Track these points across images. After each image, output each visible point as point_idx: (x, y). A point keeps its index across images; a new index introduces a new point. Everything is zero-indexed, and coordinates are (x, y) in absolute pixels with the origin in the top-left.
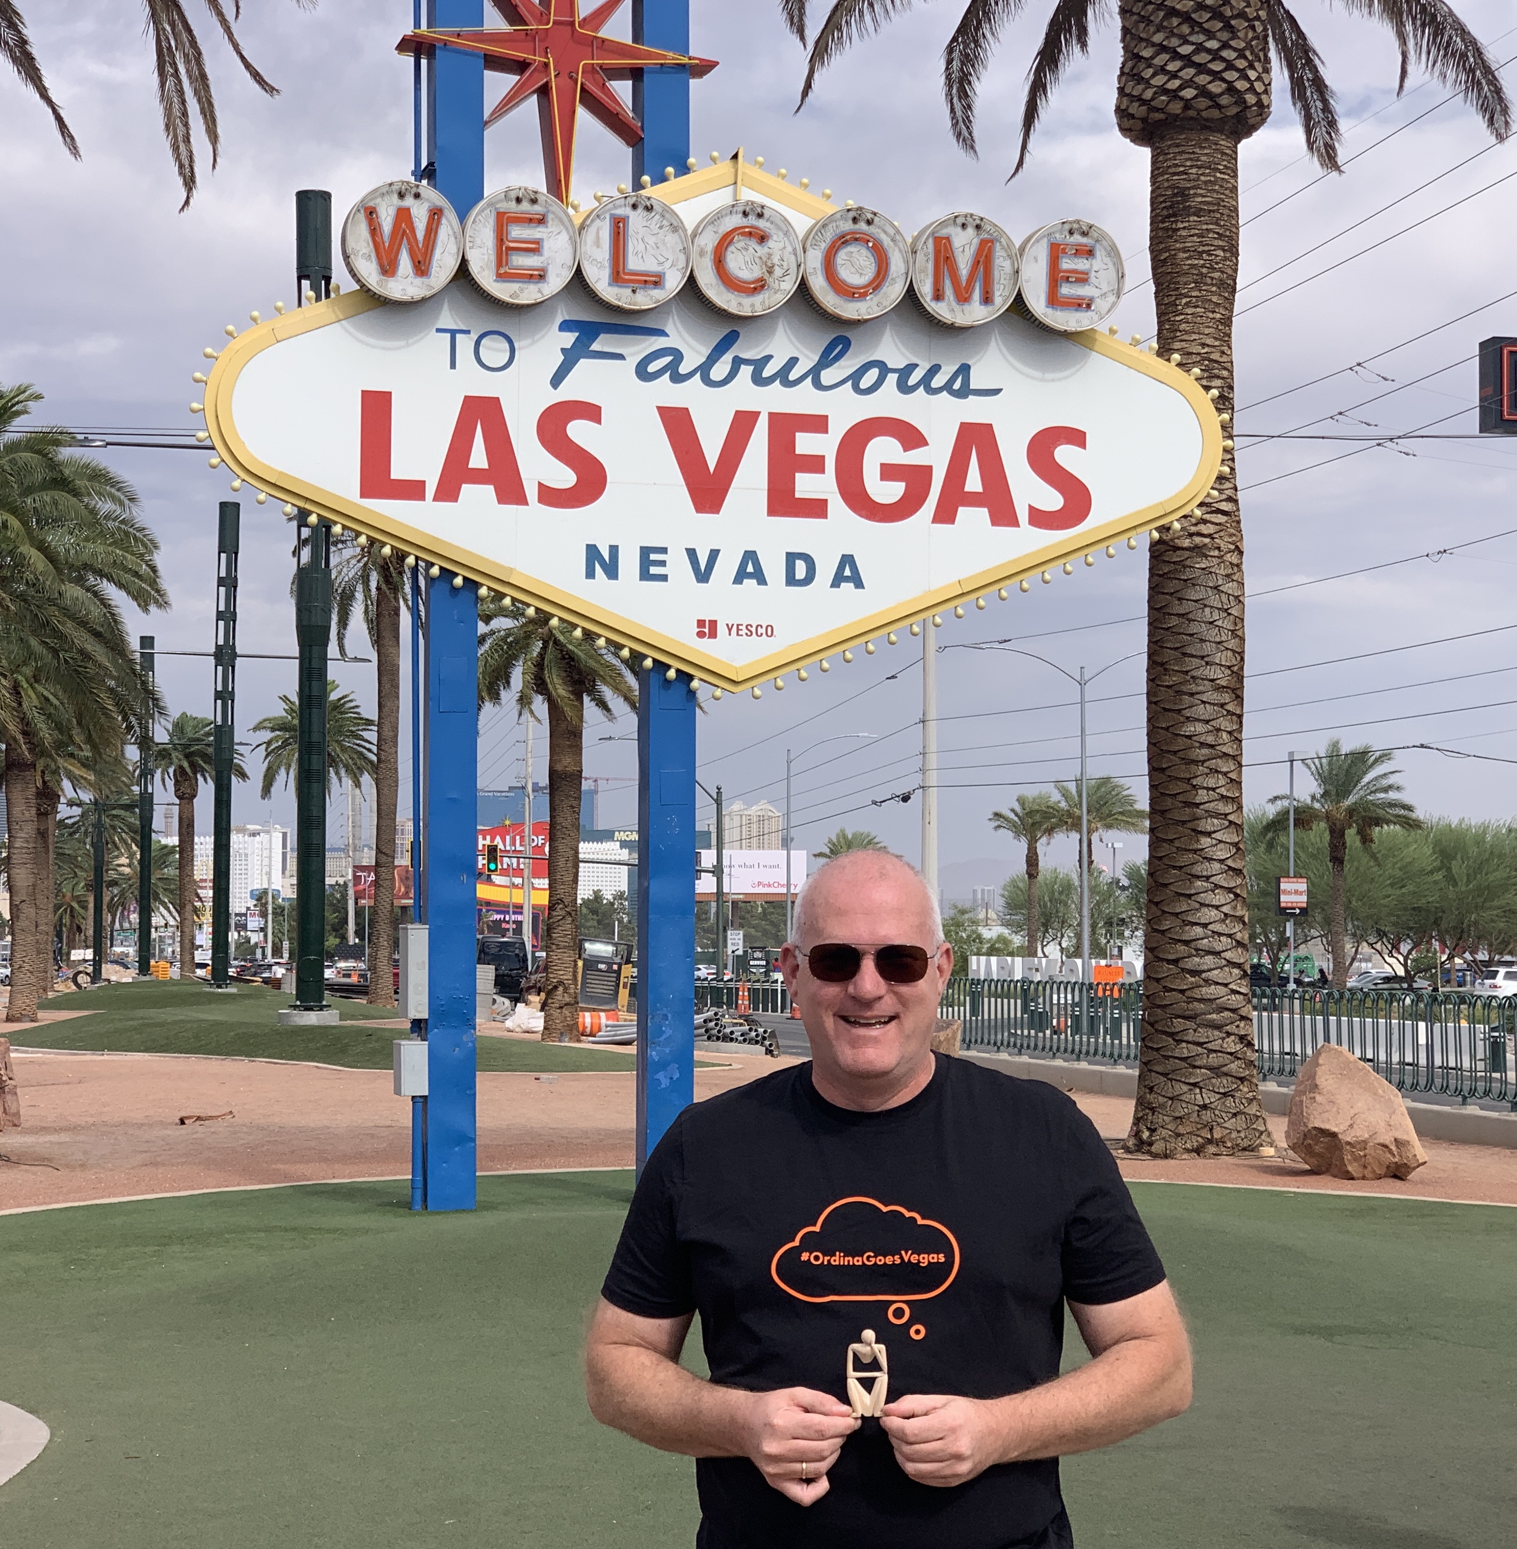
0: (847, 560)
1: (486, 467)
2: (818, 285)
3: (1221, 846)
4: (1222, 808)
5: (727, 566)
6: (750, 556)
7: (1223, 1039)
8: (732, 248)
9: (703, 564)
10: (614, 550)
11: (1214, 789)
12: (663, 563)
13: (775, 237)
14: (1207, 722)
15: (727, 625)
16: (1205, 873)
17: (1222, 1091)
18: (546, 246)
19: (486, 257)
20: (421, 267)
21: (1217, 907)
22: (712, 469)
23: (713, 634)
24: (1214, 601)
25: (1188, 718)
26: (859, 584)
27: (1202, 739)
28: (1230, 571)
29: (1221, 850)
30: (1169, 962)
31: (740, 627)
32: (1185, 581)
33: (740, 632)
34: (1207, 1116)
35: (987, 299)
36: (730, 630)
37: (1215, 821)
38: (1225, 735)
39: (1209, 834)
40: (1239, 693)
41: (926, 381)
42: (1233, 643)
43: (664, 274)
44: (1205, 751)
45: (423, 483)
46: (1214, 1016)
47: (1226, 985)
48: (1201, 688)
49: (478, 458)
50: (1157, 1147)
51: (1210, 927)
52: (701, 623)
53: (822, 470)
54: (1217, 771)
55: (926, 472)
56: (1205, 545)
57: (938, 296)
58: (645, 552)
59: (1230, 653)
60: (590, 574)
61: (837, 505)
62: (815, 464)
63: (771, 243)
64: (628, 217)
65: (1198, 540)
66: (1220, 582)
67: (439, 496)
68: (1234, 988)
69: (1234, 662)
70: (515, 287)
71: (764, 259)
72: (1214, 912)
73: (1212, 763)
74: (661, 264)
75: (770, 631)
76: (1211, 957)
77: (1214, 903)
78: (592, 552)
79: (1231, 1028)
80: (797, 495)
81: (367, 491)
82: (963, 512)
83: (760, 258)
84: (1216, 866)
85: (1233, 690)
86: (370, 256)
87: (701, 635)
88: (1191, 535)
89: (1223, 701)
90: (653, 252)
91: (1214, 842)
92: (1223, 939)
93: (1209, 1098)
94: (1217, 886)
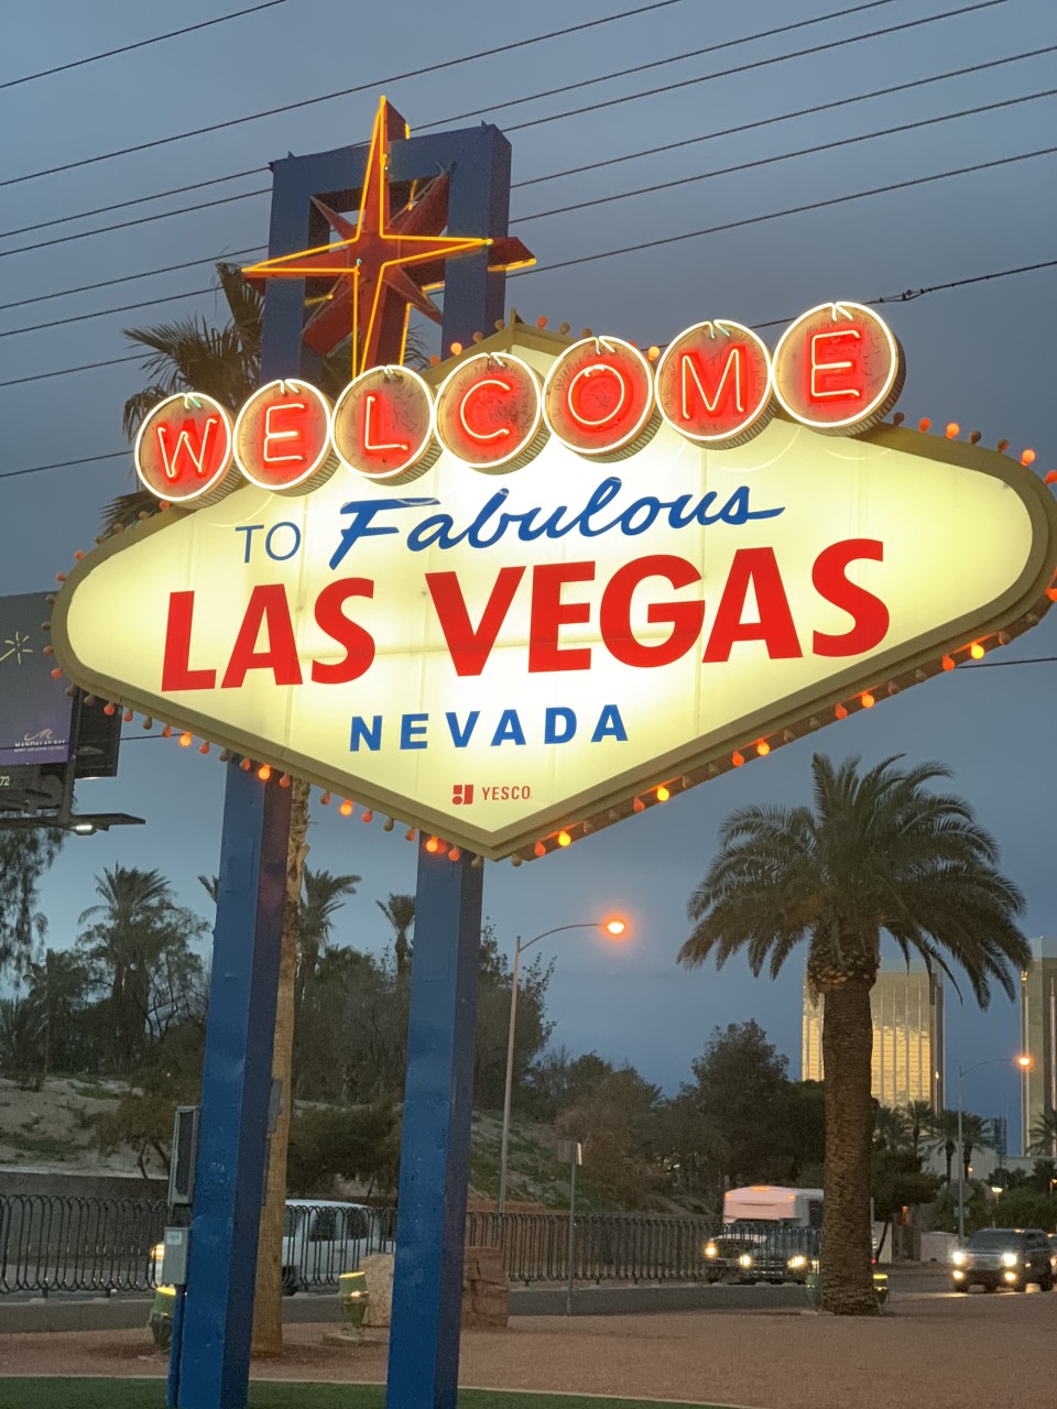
0: (611, 711)
1: (269, 651)
5: (486, 728)
6: (510, 715)
9: (462, 729)
10: (378, 721)
12: (422, 730)
15: (483, 789)
22: (475, 632)
26: (621, 735)
31: (496, 791)
33: (496, 796)
36: (486, 794)
41: (700, 512)
45: (214, 673)
49: (263, 644)
52: (457, 789)
53: (587, 619)
55: (697, 609)
58: (407, 719)
60: (355, 746)
61: (601, 654)
62: (579, 613)
64: (381, 391)
67: (225, 685)
71: (508, 408)
74: (410, 430)
75: (526, 792)
78: (358, 724)
80: (560, 648)
81: (168, 684)
82: (738, 648)
83: (505, 408)
87: (457, 801)
90: (403, 420)
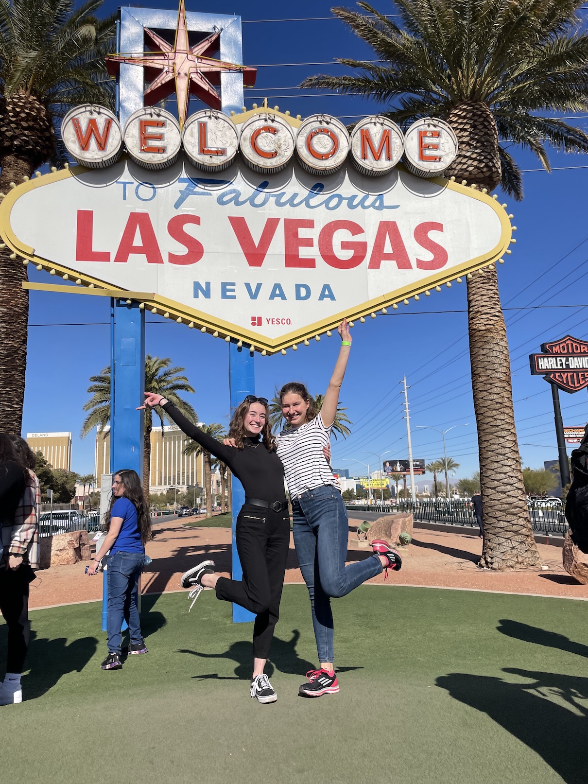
0: (326, 287)
1: (142, 245)
2: (304, 153)
3: (509, 442)
4: (507, 426)
5: (265, 292)
6: (277, 286)
7: (518, 519)
8: (260, 136)
9: (254, 291)
10: (208, 284)
11: (503, 420)
12: (233, 290)
13: (281, 131)
14: (498, 394)
15: (267, 319)
16: (503, 453)
17: (520, 541)
18: (166, 136)
19: (135, 141)
20: (102, 146)
21: (510, 466)
22: (257, 247)
23: (260, 324)
24: (497, 348)
25: (490, 393)
26: (333, 298)
27: (497, 401)
28: (502, 337)
29: (509, 443)
30: (492, 488)
31: (273, 320)
32: (484, 342)
33: (274, 323)
34: (514, 551)
35: (389, 158)
36: (268, 321)
37: (505, 432)
38: (506, 399)
39: (503, 437)
40: (510, 383)
41: (362, 203)
42: (505, 364)
43: (226, 149)
44: (498, 405)
45: (109, 254)
46: (513, 510)
47: (516, 497)
48: (494, 382)
49: (138, 241)
50: (495, 565)
51: (507, 474)
52: (253, 319)
53: (312, 246)
54: (504, 413)
55: (364, 245)
56: (491, 328)
57: (364, 157)
58: (224, 285)
59: (505, 368)
60: (196, 296)
61: (320, 262)
62: (309, 243)
63: (279, 134)
64: (207, 123)
65: (488, 326)
66: (498, 341)
67: (117, 260)
68: (520, 498)
69: (507, 371)
70: (150, 155)
71: (276, 141)
72: (508, 468)
73: (502, 410)
74: (224, 144)
75: (289, 322)
76: (509, 486)
77: (508, 464)
78: (197, 286)
79: (521, 515)
80: (300, 257)
81: (79, 257)
82: (383, 263)
83: (274, 141)
84: (508, 449)
85: (508, 382)
86: (75, 141)
87: (254, 324)
88: (485, 325)
89: (504, 386)
90: (220, 139)
91: (506, 440)
92: (513, 478)
93: (515, 544)
94: (509, 458)
